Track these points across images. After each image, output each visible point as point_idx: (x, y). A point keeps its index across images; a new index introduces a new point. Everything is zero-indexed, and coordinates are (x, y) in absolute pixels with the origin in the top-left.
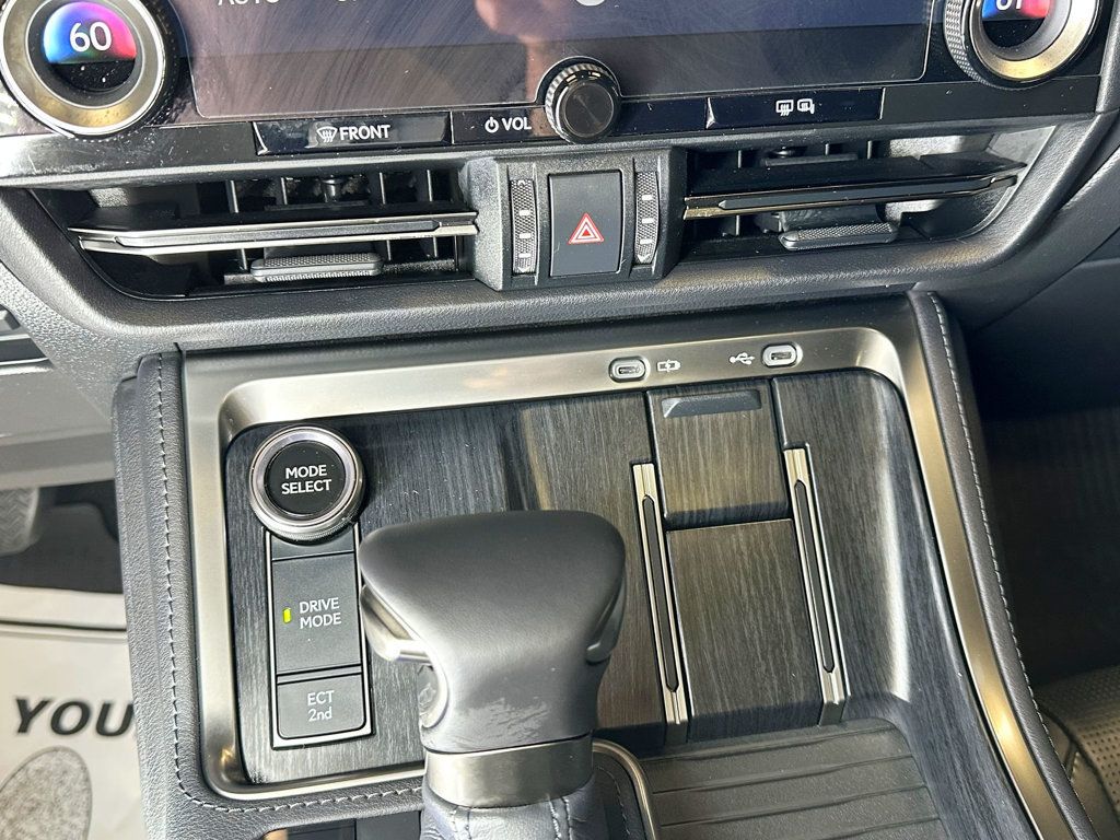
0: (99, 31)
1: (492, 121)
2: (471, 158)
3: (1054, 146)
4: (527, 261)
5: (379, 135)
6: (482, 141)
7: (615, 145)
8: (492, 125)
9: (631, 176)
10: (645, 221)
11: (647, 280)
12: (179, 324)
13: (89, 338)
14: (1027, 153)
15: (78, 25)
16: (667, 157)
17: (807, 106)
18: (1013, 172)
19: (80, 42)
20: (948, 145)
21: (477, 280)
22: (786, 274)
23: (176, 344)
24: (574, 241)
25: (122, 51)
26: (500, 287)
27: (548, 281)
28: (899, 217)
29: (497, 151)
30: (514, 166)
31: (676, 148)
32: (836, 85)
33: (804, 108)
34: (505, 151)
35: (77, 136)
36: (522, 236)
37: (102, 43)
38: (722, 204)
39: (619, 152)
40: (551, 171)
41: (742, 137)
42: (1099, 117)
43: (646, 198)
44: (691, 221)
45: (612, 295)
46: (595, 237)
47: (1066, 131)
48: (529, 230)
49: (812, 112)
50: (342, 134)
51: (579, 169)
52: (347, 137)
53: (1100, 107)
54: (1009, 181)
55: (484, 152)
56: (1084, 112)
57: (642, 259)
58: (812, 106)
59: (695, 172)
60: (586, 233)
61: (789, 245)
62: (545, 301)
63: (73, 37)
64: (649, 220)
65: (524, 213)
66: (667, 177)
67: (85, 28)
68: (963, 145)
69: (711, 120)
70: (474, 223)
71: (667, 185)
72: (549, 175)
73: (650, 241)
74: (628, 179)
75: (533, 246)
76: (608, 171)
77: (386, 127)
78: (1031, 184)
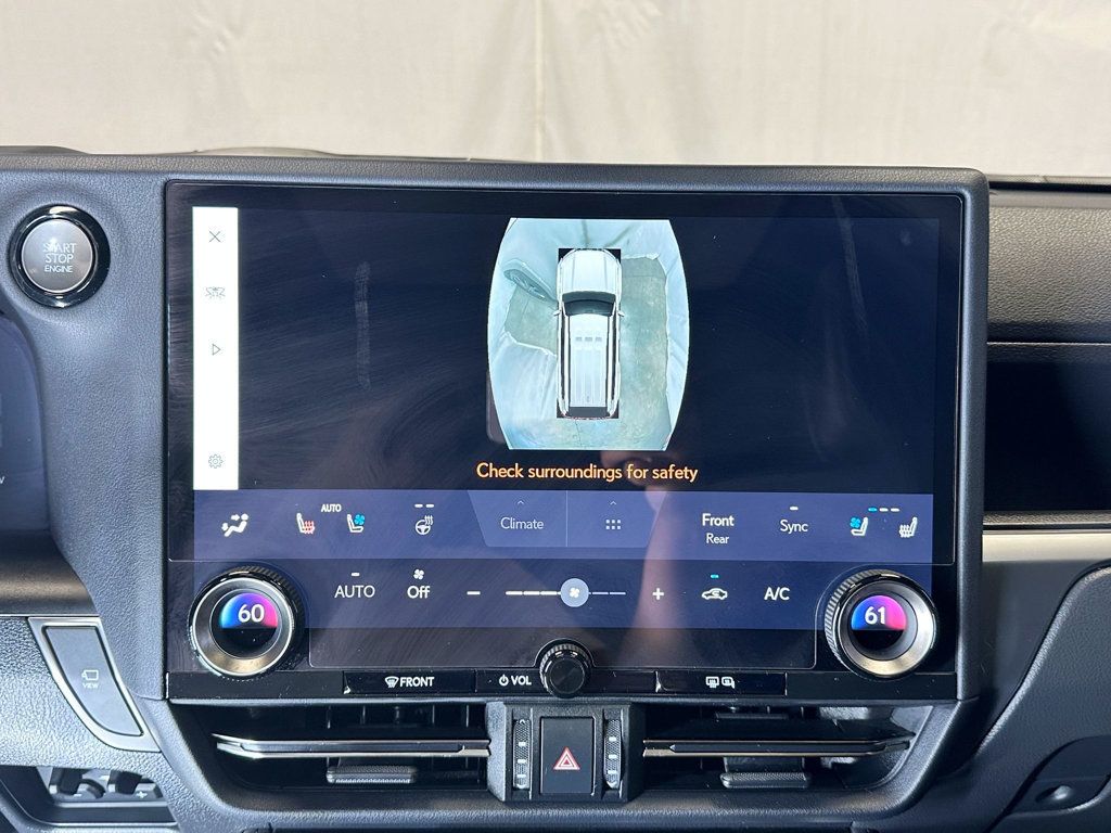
0: (257, 610)
1: (504, 677)
2: (490, 702)
3: (932, 722)
4: (524, 780)
5: (426, 684)
6: (496, 691)
7: (590, 699)
8: (503, 681)
9: (601, 722)
10: (611, 757)
11: (616, 803)
12: (271, 810)
13: (210, 813)
14: (915, 725)
15: (245, 606)
16: (627, 710)
17: (729, 682)
18: (907, 739)
19: (244, 616)
20: (861, 713)
21: (489, 791)
22: (727, 807)
23: (270, 824)
24: (557, 768)
25: (269, 623)
26: (504, 799)
27: (539, 799)
28: (830, 765)
29: (507, 698)
30: (518, 709)
31: (635, 705)
32: (750, 670)
33: (727, 684)
34: (513, 699)
35: (224, 674)
36: (520, 761)
37: (258, 617)
38: (672, 747)
39: (593, 704)
40: (543, 714)
41: (683, 700)
42: (959, 703)
43: (612, 739)
44: (647, 758)
45: (588, 812)
46: (573, 766)
47: (940, 711)
48: (524, 757)
49: (733, 686)
50: (402, 682)
51: (563, 714)
52: (404, 684)
53: (960, 696)
54: (905, 746)
55: (497, 699)
56: (948, 699)
57: (611, 785)
58: (733, 683)
59: (651, 723)
60: (567, 763)
61: (726, 784)
62: (538, 812)
63: (240, 612)
64: (614, 756)
65: (522, 744)
66: (627, 725)
67: (249, 608)
68: (870, 714)
69: (659, 686)
70: (488, 748)
71: (627, 730)
72: (542, 717)
73: (614, 772)
74: (598, 723)
75: (527, 769)
76: (585, 718)
77: (431, 678)
78: (919, 751)
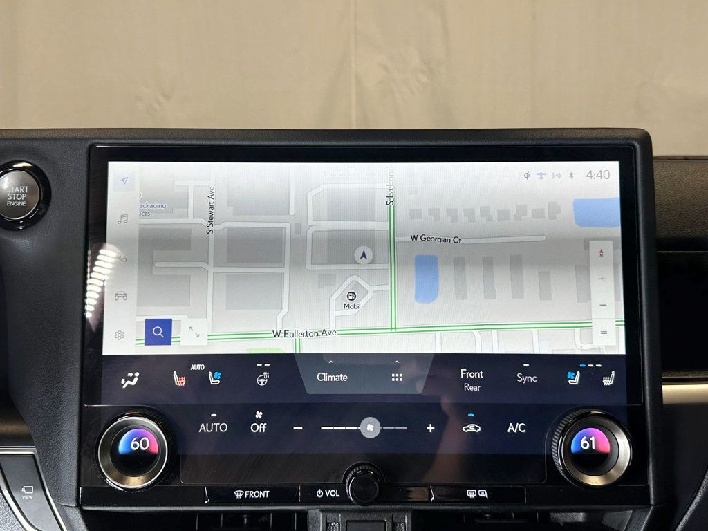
0: (144, 441)
1: (320, 491)
2: (310, 509)
3: (633, 523)
5: (264, 496)
6: (315, 501)
7: (383, 507)
8: (320, 494)
9: (391, 524)
14: (620, 525)
15: (136, 438)
16: (410, 515)
17: (484, 494)
19: (135, 446)
20: (580, 517)
25: (152, 451)
29: (322, 507)
30: (330, 515)
31: (415, 511)
32: (499, 484)
33: (482, 495)
34: (326, 507)
37: (144, 447)
39: (385, 511)
40: (348, 519)
41: (450, 507)
42: (652, 508)
47: (637, 515)
49: (487, 497)
50: (246, 494)
51: (363, 519)
52: (248, 496)
53: (652, 502)
55: (315, 507)
56: (645, 504)
58: (487, 494)
63: (133, 443)
66: (410, 526)
67: (138, 440)
68: (587, 518)
69: (432, 498)
72: (347, 521)
74: (389, 525)
76: (379, 521)
77: (267, 492)
